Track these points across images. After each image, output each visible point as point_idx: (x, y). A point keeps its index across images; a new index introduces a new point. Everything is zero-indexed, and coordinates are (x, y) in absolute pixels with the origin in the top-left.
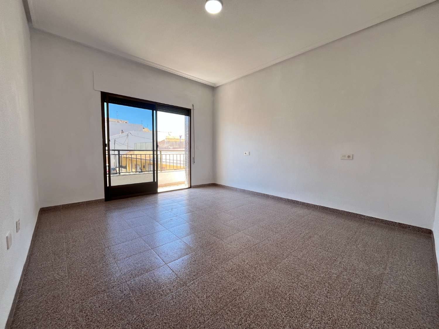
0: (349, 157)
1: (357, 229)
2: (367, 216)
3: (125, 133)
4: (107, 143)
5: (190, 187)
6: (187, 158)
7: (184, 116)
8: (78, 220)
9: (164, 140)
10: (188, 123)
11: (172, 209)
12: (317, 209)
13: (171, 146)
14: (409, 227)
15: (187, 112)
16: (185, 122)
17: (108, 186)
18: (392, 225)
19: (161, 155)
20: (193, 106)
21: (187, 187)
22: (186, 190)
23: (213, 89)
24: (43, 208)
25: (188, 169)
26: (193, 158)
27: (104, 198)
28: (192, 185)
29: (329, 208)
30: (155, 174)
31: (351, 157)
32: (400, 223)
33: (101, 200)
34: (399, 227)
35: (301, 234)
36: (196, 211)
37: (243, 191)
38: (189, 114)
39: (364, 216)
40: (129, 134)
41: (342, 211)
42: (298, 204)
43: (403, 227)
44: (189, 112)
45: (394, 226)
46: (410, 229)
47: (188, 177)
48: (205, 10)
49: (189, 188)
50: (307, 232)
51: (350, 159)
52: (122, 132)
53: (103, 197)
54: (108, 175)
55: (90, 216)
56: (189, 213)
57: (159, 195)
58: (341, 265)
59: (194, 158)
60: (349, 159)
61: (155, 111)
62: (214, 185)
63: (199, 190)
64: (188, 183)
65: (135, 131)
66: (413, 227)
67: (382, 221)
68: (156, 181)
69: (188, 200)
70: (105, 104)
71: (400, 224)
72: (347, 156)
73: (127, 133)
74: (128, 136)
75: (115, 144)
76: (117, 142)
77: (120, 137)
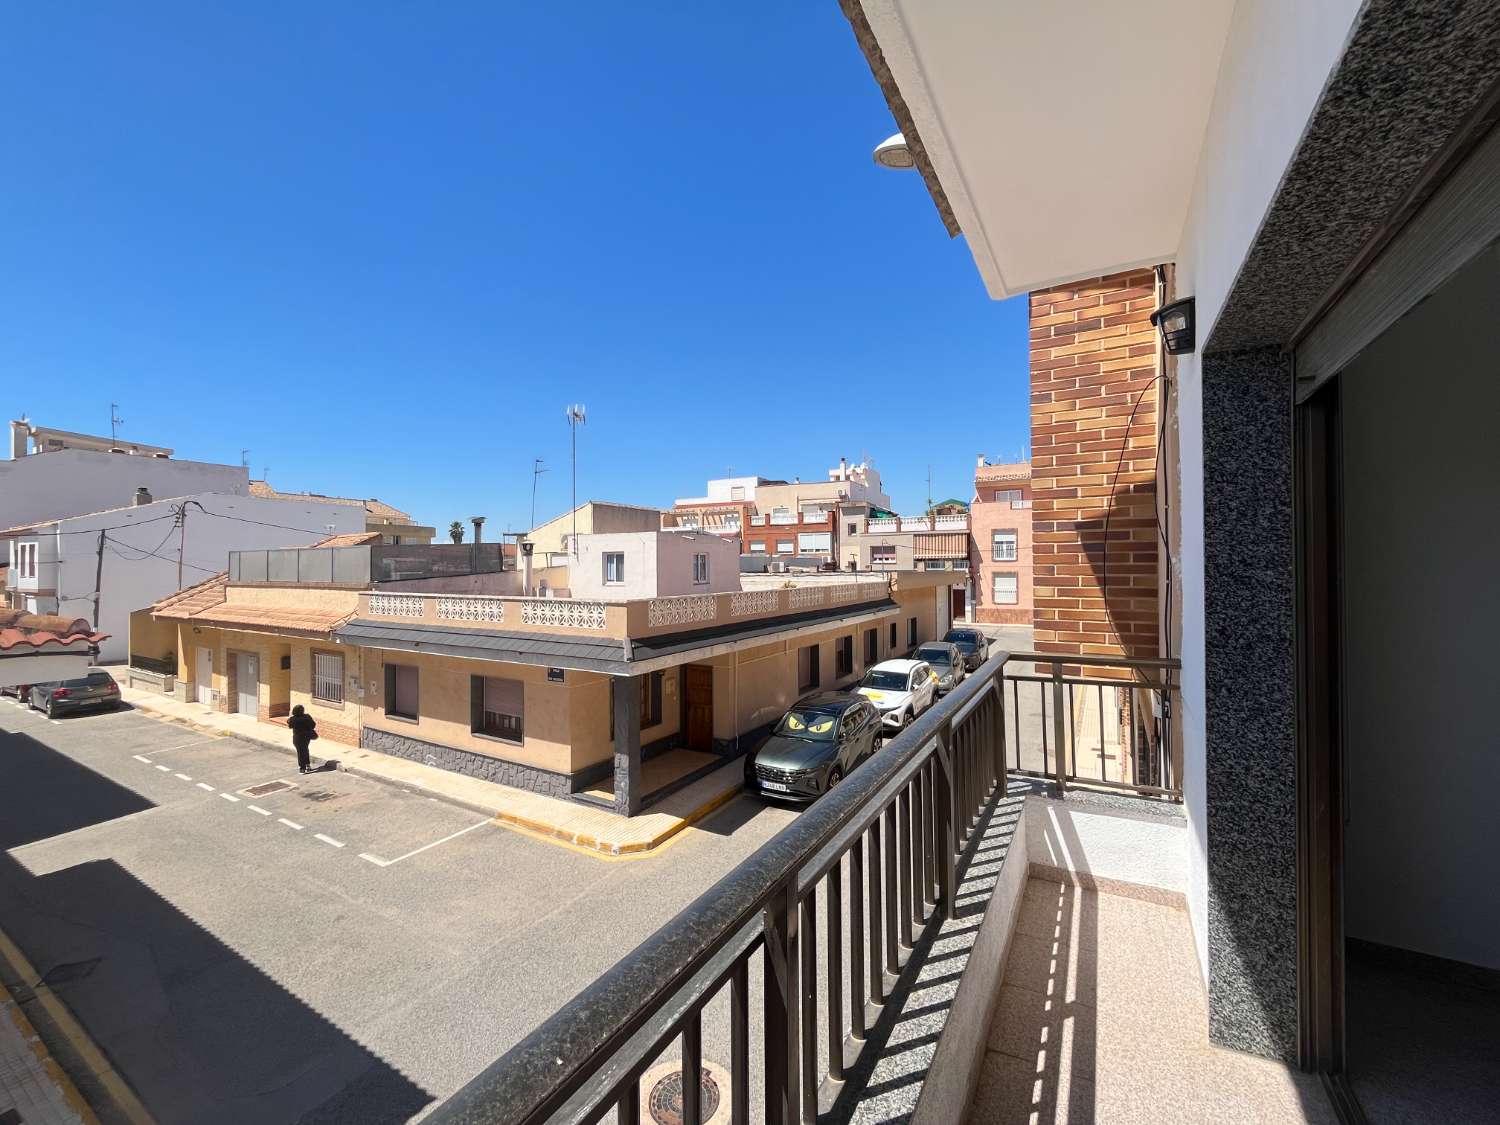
3: (166, 501)
40: (190, 506)
52: (145, 497)
65: (215, 493)
73: (180, 500)
74: (184, 515)
75: (100, 553)
76: (114, 545)
77: (133, 520)
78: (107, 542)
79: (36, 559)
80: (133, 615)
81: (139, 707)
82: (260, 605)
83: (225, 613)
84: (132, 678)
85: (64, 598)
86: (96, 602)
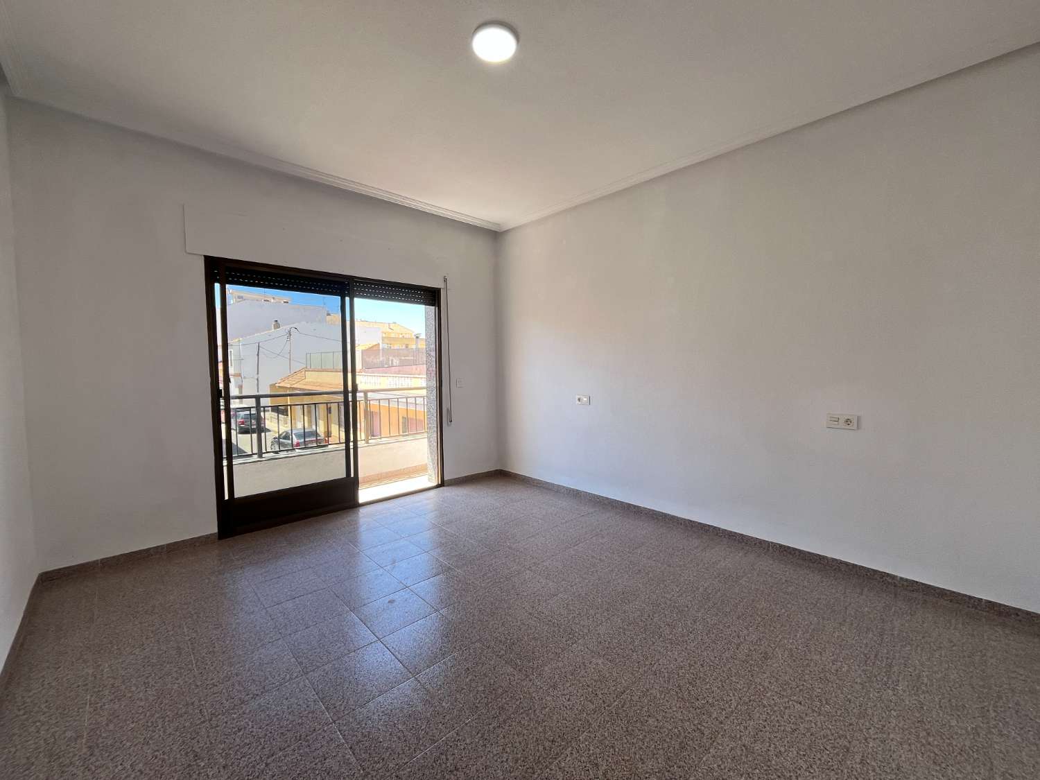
0: (848, 421)
1: (883, 621)
2: (901, 578)
3: (284, 327)
4: (221, 386)
5: (442, 484)
6: (431, 410)
7: (424, 306)
8: (138, 612)
9: (379, 344)
10: (433, 322)
11: (394, 562)
12: (768, 550)
13: (394, 357)
14: (1017, 615)
15: (431, 296)
16: (427, 319)
17: (227, 497)
18: (970, 606)
19: (366, 403)
20: (445, 280)
21: (435, 484)
22: (432, 493)
23: (495, 236)
24: (46, 573)
25: (434, 436)
26: (448, 410)
27: (216, 530)
28: (445, 479)
29: (800, 551)
30: (352, 451)
31: (855, 422)
32: (990, 602)
33: (207, 537)
34: (988, 612)
35: (739, 645)
36: (457, 567)
37: (575, 494)
38: (435, 301)
39: (894, 577)
40: (293, 330)
41: (834, 560)
42: (717, 534)
43: (1000, 614)
44: (434, 296)
45: (976, 608)
46: (1018, 618)
47: (436, 457)
48: (473, 52)
49: (438, 486)
50: (754, 637)
51: (852, 428)
52: (277, 325)
53: (214, 529)
54: (225, 463)
55: (172, 597)
56: (438, 577)
57: (362, 511)
58: (868, 769)
59: (449, 412)
60: (848, 427)
61: (347, 299)
62: (501, 476)
63: (465, 492)
64: (435, 474)
65: (307, 322)
66: (1028, 613)
67: (942, 593)
68: (352, 476)
69: (434, 526)
70: (217, 286)
71: (991, 605)
72: (842, 420)
73: (288, 327)
74: (290, 335)
75: (258, 355)
76: (264, 350)
77: (272, 337)
78: (260, 349)
79: (232, 358)
80: (271, 385)
81: (273, 431)
82: (319, 380)
83: (305, 385)
84: (271, 417)
85: (245, 378)
86: (258, 380)
